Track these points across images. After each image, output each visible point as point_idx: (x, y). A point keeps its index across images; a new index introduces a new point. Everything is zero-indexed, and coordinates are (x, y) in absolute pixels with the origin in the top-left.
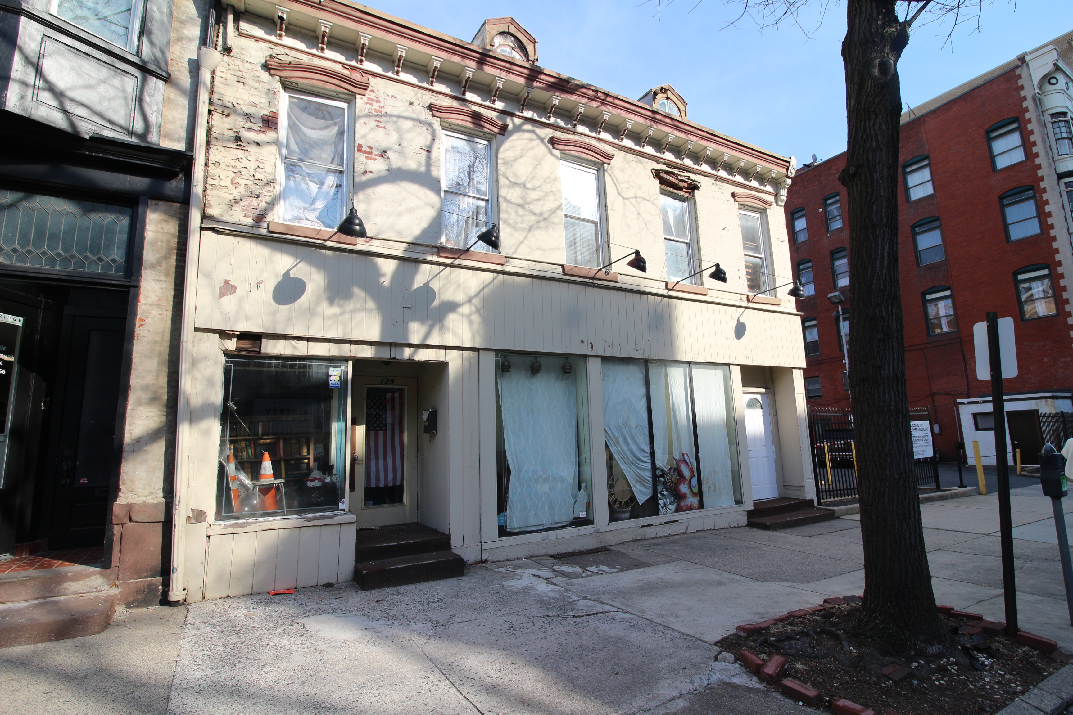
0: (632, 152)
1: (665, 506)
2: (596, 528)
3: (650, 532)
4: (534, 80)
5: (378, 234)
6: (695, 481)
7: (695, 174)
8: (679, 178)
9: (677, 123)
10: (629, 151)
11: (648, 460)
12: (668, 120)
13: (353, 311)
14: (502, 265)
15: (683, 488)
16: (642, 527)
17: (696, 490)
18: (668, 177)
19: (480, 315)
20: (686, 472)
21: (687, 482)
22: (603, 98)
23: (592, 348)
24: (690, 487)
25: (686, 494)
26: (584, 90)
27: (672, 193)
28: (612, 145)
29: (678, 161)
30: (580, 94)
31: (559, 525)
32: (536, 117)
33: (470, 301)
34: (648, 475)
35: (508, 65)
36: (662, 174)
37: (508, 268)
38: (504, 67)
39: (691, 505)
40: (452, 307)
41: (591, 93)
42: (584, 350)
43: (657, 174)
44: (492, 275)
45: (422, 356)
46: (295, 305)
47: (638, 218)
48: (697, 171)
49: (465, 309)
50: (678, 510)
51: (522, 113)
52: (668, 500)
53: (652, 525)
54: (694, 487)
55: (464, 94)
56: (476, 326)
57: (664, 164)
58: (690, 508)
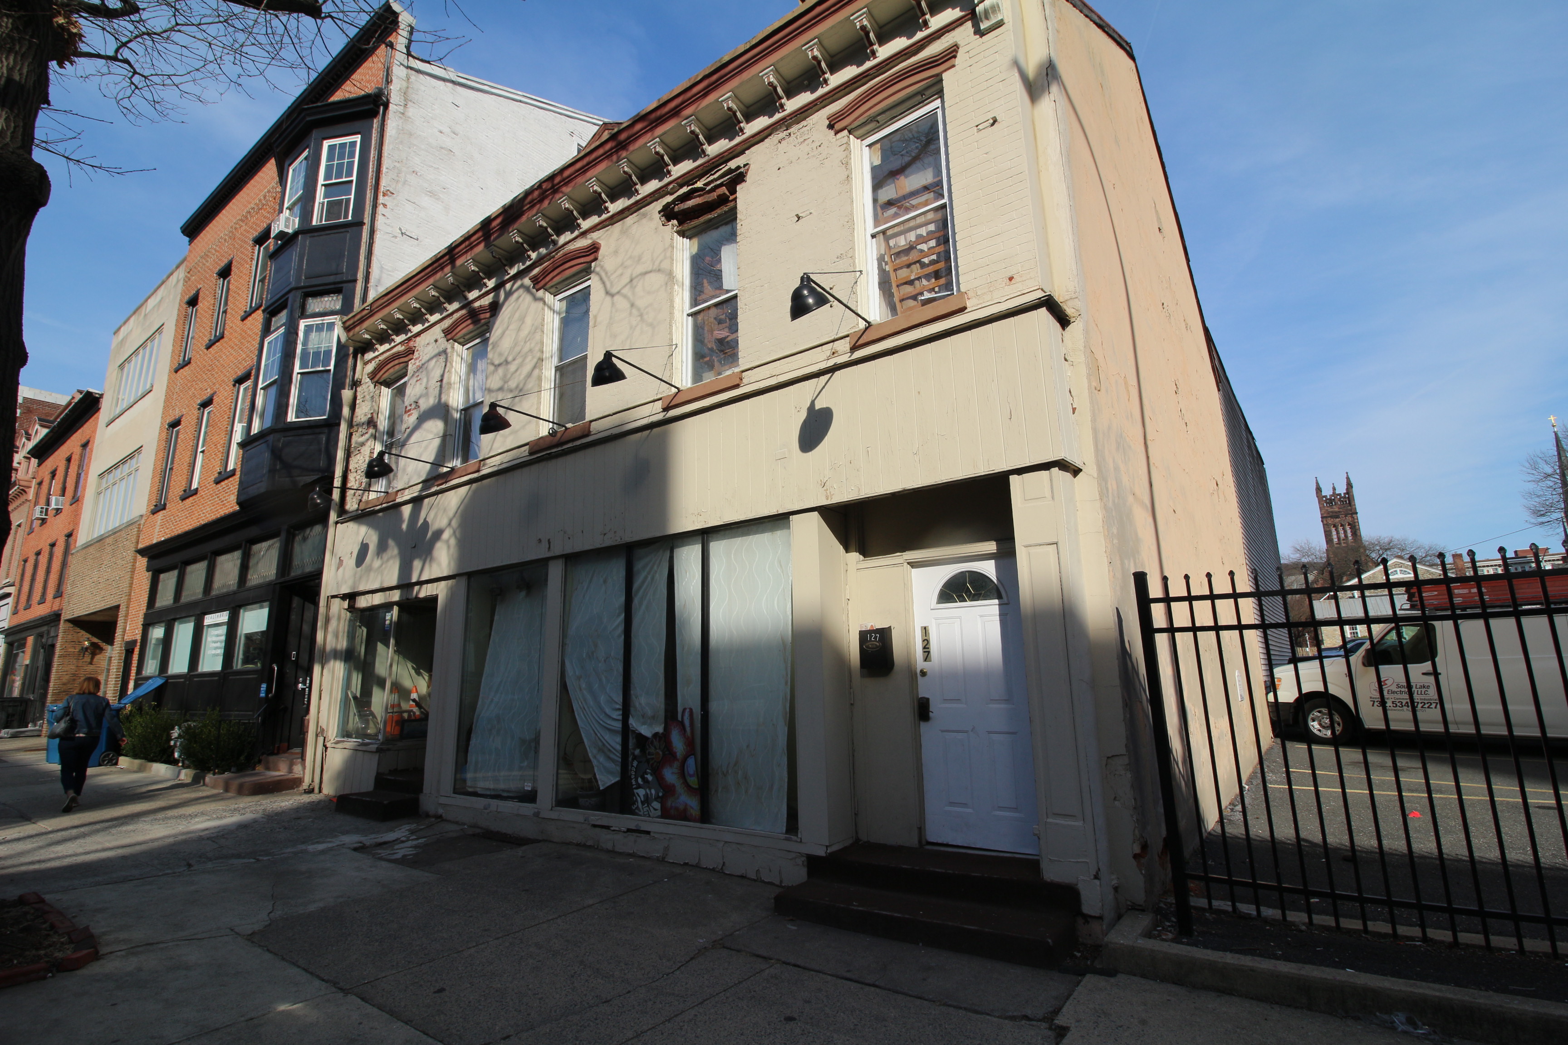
0: (627, 213)
1: (647, 801)
2: (536, 810)
3: (606, 839)
4: (490, 236)
5: (409, 482)
6: (691, 765)
7: (742, 152)
8: (708, 188)
9: (653, 116)
10: (624, 215)
11: (617, 715)
12: (639, 126)
13: (388, 560)
14: (478, 471)
15: (670, 775)
16: (595, 826)
17: (694, 782)
18: (690, 203)
19: (456, 537)
20: (678, 744)
21: (676, 764)
22: (550, 186)
23: (549, 548)
24: (682, 774)
25: (674, 786)
26: (530, 198)
27: (710, 220)
28: (599, 227)
29: (700, 162)
30: (528, 206)
31: (505, 794)
32: (522, 267)
33: (449, 524)
34: (615, 742)
35: (467, 243)
36: (676, 209)
37: (485, 471)
38: (466, 247)
39: (685, 810)
40: (438, 534)
41: (536, 193)
42: (541, 553)
43: (668, 213)
44: (466, 488)
45: (425, 592)
46: (364, 565)
47: (631, 314)
48: (739, 149)
49: (446, 535)
50: (666, 814)
51: (509, 274)
52: (653, 791)
53: (607, 828)
54: (691, 776)
55: (466, 298)
56: (452, 550)
57: (681, 186)
58: (683, 815)
